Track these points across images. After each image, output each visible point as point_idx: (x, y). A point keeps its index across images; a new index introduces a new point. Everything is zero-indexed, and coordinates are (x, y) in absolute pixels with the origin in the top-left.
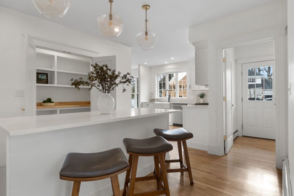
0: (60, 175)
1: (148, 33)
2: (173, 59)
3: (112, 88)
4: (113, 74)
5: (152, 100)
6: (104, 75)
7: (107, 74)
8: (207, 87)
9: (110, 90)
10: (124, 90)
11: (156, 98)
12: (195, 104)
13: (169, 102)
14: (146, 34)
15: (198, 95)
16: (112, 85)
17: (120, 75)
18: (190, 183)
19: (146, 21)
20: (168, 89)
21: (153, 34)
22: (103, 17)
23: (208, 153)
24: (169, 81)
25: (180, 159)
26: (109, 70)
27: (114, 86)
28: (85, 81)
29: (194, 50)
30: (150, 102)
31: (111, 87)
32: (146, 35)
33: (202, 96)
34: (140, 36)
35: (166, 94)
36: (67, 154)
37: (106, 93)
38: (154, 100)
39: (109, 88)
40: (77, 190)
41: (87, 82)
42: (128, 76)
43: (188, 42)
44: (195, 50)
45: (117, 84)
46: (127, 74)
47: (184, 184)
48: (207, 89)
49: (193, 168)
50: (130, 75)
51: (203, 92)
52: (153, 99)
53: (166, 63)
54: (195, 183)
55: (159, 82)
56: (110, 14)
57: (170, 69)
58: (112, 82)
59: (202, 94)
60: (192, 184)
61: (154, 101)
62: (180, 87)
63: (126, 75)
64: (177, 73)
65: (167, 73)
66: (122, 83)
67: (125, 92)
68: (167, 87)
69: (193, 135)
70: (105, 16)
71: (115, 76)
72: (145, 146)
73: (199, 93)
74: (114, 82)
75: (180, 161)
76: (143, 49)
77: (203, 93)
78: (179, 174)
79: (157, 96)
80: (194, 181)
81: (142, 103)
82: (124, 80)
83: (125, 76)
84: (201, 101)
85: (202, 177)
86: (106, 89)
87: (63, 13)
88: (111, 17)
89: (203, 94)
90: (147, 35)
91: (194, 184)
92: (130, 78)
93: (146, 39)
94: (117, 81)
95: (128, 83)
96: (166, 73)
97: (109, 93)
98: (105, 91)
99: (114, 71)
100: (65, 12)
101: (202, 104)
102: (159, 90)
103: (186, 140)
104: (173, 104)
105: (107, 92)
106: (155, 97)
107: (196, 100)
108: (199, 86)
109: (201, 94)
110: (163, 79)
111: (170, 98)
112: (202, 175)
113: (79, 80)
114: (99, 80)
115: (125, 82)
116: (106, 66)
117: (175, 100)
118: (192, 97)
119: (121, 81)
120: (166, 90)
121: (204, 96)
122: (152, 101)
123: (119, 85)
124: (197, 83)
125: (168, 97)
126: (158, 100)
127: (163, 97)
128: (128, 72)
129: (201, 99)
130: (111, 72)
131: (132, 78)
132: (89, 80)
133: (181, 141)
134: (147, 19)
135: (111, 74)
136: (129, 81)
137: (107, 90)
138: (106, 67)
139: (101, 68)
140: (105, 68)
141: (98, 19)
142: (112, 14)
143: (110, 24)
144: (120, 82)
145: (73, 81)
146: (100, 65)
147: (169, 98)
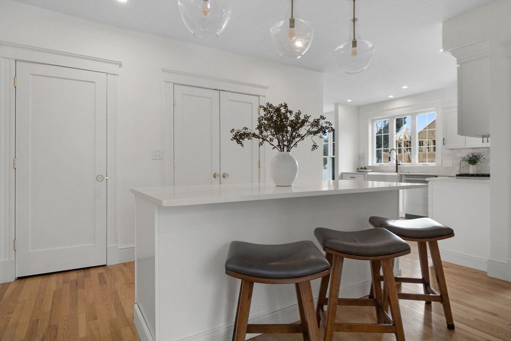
0: (226, 269)
1: (357, 43)
2: (406, 87)
3: (294, 143)
4: (297, 119)
5: (361, 168)
6: (281, 121)
7: (287, 118)
8: (485, 139)
9: (291, 146)
10: (315, 146)
11: (370, 164)
12: (458, 175)
13: (397, 172)
14: (354, 44)
15: (464, 159)
16: (294, 138)
17: (309, 120)
18: (446, 325)
19: (354, 20)
20: (395, 148)
21: (368, 42)
22: (278, 26)
23: (489, 275)
24: (397, 131)
25: (423, 278)
26: (291, 112)
27: (297, 139)
28: (252, 133)
29: (456, 64)
30: (358, 172)
31: (292, 142)
32: (353, 47)
33: (473, 160)
34: (341, 49)
35: (390, 158)
36: (230, 242)
37: (284, 151)
38: (365, 168)
39: (290, 142)
40: (248, 295)
41: (254, 135)
42: (322, 122)
43: (442, 50)
44: (458, 66)
45: (303, 137)
46: (319, 117)
47: (433, 325)
48: (486, 145)
49: (453, 299)
50: (326, 120)
51: (476, 152)
52: (363, 166)
53: (391, 97)
54: (457, 327)
55: (375, 135)
56: (290, 17)
57: (398, 108)
58: (294, 134)
59: (474, 156)
60: (451, 327)
61: (365, 170)
62: (421, 143)
63: (318, 120)
64: (414, 115)
65: (393, 117)
66: (311, 134)
67: (316, 150)
68: (393, 145)
69: (454, 232)
70: (283, 23)
71: (300, 121)
72: (356, 242)
73: (464, 154)
74: (297, 133)
75: (425, 281)
76: (348, 73)
77: (475, 154)
78: (422, 304)
79: (372, 161)
80: (455, 323)
81: (342, 174)
82: (315, 129)
83: (316, 123)
84: (472, 169)
85: (474, 319)
86: (284, 145)
87: (221, 27)
88: (292, 22)
89: (476, 157)
90: (356, 46)
91: (456, 329)
92: (324, 125)
93: (354, 53)
94: (303, 131)
95: (321, 134)
96: (391, 118)
97: (289, 151)
98: (283, 148)
99: (299, 113)
100: (224, 26)
101: (472, 175)
102: (375, 149)
103: (438, 241)
104: (406, 175)
105: (285, 149)
106: (368, 163)
107: (458, 168)
108: (467, 137)
109: (471, 156)
110: (384, 128)
111: (399, 164)
112: (473, 314)
113: (243, 131)
114: (272, 131)
115: (315, 133)
116: (286, 106)
117: (410, 168)
118: (448, 163)
119: (310, 130)
120: (389, 149)
121: (478, 159)
122: (362, 170)
123: (306, 138)
124: (462, 131)
125: (395, 162)
126: (374, 169)
127: (383, 164)
128: (322, 115)
129: (471, 166)
130: (293, 116)
131: (328, 124)
132: (258, 130)
133: (427, 242)
134: (356, 17)
135: (294, 118)
136: (323, 130)
137: (286, 146)
138: (285, 108)
139: (278, 110)
140: (283, 110)
141: (271, 30)
142: (294, 17)
143: (292, 35)
144: (308, 132)
145: (234, 133)
146: (276, 105)
147: (397, 165)
